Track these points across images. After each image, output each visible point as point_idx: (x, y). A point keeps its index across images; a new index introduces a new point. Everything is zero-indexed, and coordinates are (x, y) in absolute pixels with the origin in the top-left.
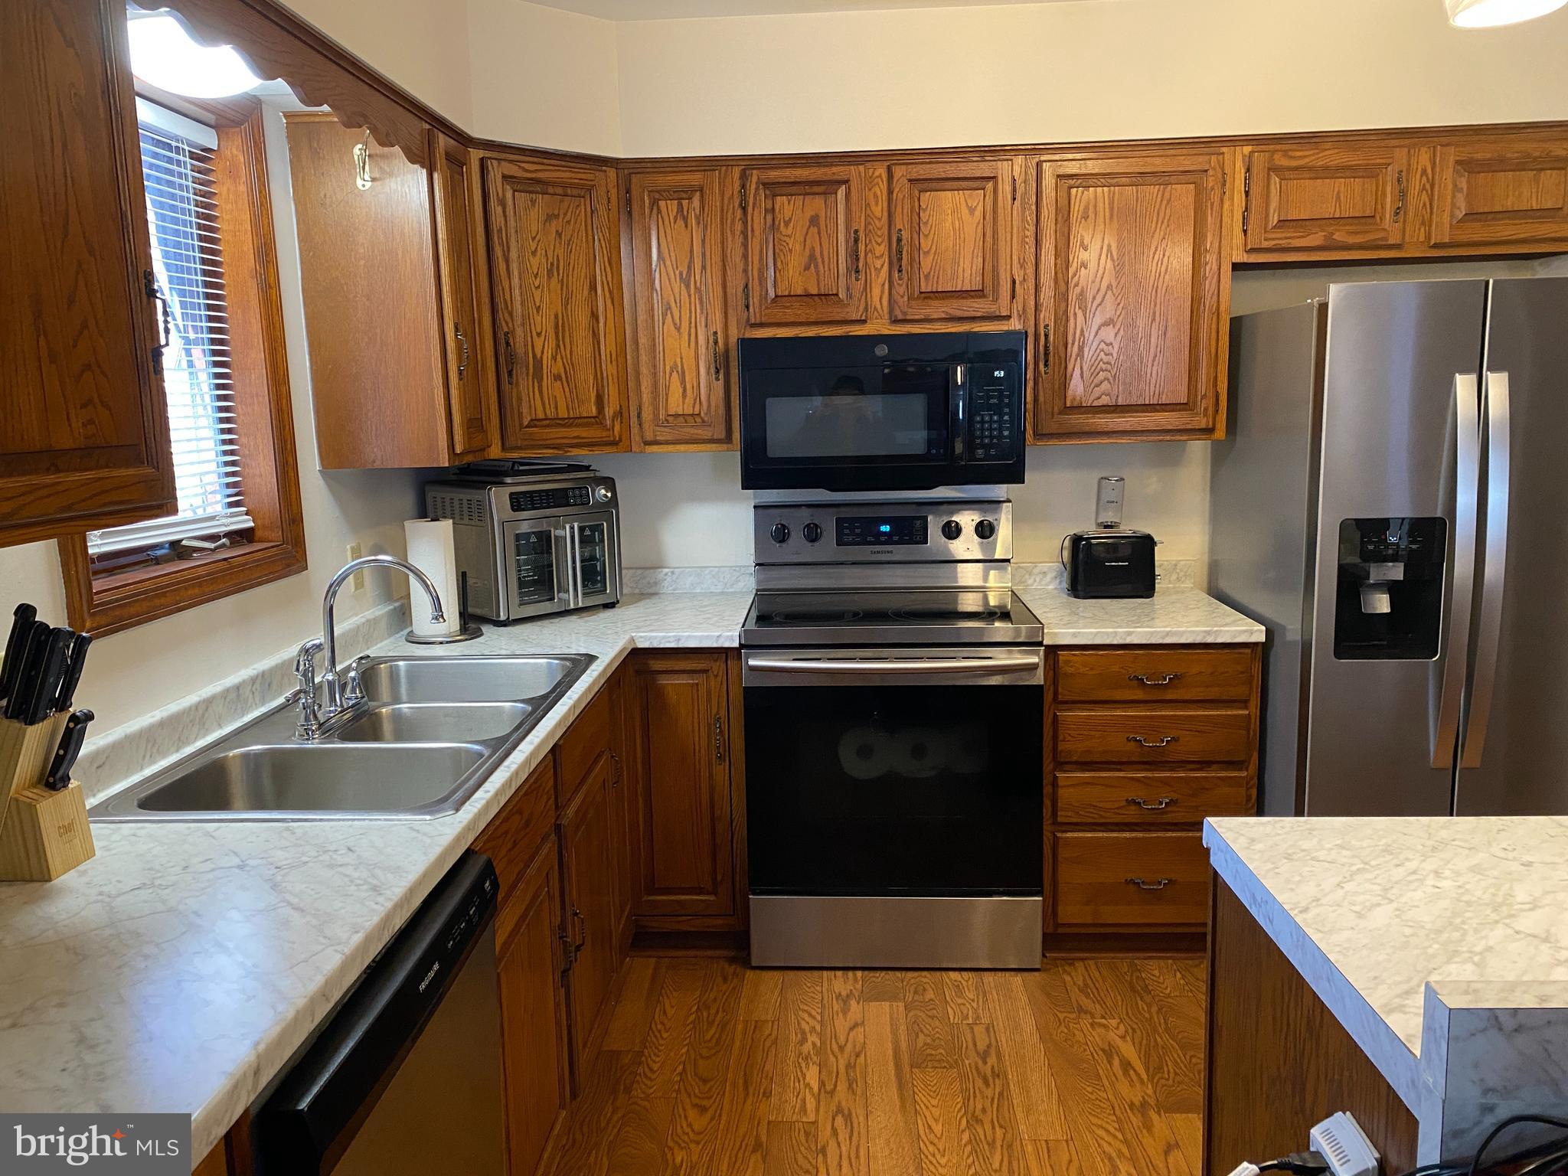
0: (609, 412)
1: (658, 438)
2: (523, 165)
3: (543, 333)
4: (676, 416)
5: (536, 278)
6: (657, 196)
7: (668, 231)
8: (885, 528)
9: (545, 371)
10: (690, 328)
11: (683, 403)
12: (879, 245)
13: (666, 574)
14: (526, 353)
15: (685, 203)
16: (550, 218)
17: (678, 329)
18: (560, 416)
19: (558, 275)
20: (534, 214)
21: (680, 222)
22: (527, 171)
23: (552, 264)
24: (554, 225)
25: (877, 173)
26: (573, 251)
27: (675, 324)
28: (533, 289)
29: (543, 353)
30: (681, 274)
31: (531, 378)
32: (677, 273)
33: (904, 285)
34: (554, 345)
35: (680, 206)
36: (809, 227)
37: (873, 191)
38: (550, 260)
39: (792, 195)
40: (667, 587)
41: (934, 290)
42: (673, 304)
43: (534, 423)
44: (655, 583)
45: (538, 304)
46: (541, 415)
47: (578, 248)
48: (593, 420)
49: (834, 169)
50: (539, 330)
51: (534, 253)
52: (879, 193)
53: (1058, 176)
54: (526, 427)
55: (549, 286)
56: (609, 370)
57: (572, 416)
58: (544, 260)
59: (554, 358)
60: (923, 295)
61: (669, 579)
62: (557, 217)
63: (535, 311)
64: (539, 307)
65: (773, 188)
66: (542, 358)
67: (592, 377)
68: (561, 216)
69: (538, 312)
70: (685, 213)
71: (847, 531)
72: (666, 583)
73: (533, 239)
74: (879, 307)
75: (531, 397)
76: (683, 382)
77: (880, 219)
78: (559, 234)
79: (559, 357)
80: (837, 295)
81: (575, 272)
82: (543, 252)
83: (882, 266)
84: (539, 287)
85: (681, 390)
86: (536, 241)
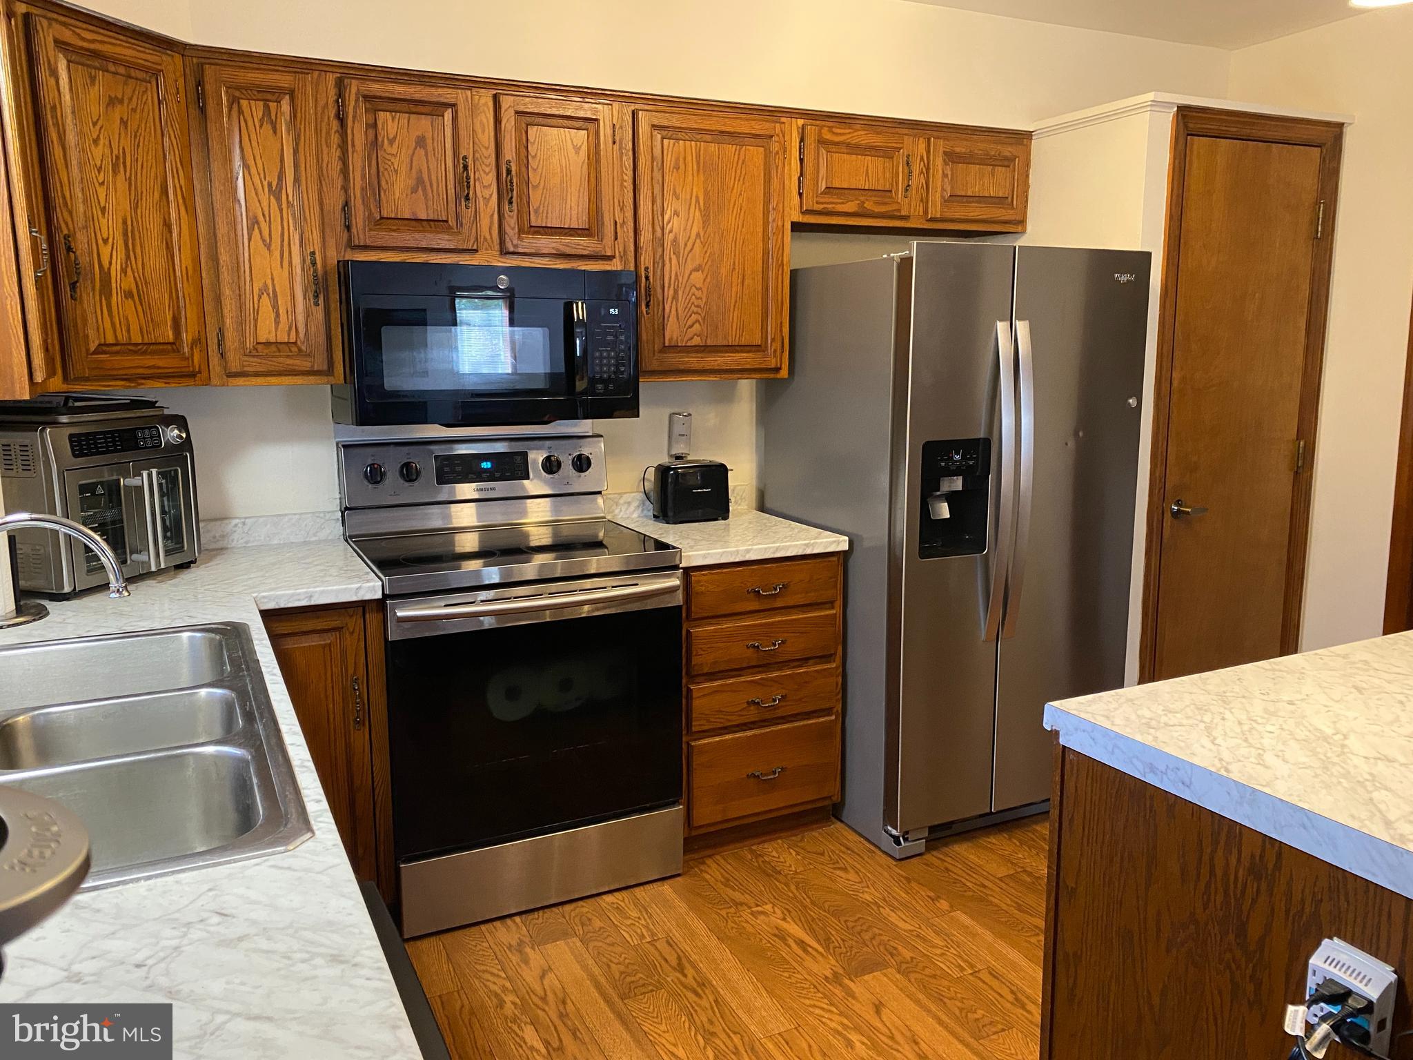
0: (187, 337)
1: (246, 369)
3: (111, 240)
4: (268, 344)
5: (99, 173)
6: (237, 94)
7: (253, 136)
8: (486, 465)
9: (114, 285)
10: (282, 246)
11: (276, 329)
12: (487, 174)
13: (236, 525)
14: (92, 265)
15: (273, 105)
16: (112, 102)
17: (268, 247)
18: (133, 341)
19: (125, 171)
20: (95, 91)
21: (267, 127)
23: (117, 157)
24: (118, 113)
25: (483, 101)
26: (141, 144)
27: (264, 241)
28: (97, 185)
29: (110, 263)
30: (270, 185)
31: (97, 293)
32: (265, 183)
33: (515, 217)
34: (123, 256)
35: (267, 107)
36: (416, 148)
37: (479, 118)
38: (115, 152)
39: (396, 112)
40: (237, 539)
41: (544, 225)
42: (261, 218)
43: (103, 348)
44: (223, 536)
45: (102, 205)
46: (110, 339)
47: (146, 143)
48: (169, 347)
49: (441, 91)
50: (105, 236)
51: (96, 141)
52: (485, 121)
53: (653, 126)
54: (95, 353)
55: (114, 183)
56: (185, 289)
57: (146, 341)
58: (107, 151)
59: (124, 271)
60: (533, 229)
61: (239, 530)
62: (121, 102)
63: (100, 213)
64: (105, 207)
65: (374, 103)
66: (109, 269)
67: (167, 296)
68: (126, 101)
69: (103, 214)
70: (273, 117)
71: (446, 469)
72: (236, 536)
73: (95, 124)
74: (488, 237)
75: (100, 317)
76: (275, 307)
77: (487, 148)
78: (124, 123)
79: (129, 269)
80: (447, 221)
81: (144, 171)
82: (107, 143)
83: (491, 195)
84: (103, 183)
85: (273, 316)
86: (98, 127)
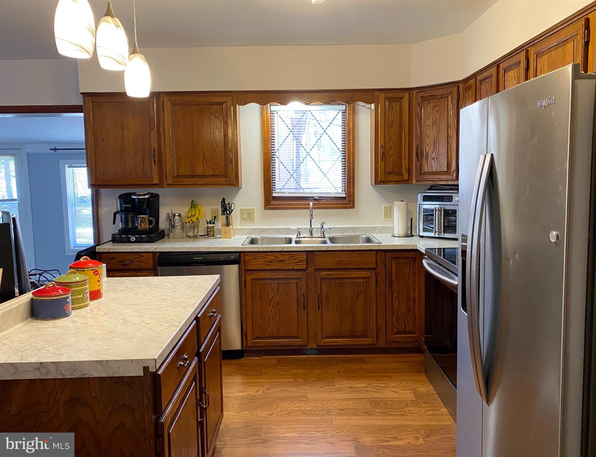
2: (426, 92)
3: (430, 144)
5: (428, 127)
6: (466, 91)
9: (429, 157)
14: (423, 151)
16: (434, 107)
18: (433, 171)
19: (436, 125)
20: (430, 106)
22: (428, 93)
23: (434, 121)
24: (436, 108)
26: (443, 116)
29: (429, 151)
34: (433, 148)
39: (484, 84)
43: (424, 173)
45: (428, 135)
48: (446, 173)
51: (428, 119)
55: (432, 128)
57: (437, 171)
58: (431, 121)
65: (482, 82)
68: (439, 105)
69: (428, 138)
78: (437, 111)
79: (434, 151)
81: (443, 123)
82: (432, 118)
84: (429, 130)
86: (429, 115)
